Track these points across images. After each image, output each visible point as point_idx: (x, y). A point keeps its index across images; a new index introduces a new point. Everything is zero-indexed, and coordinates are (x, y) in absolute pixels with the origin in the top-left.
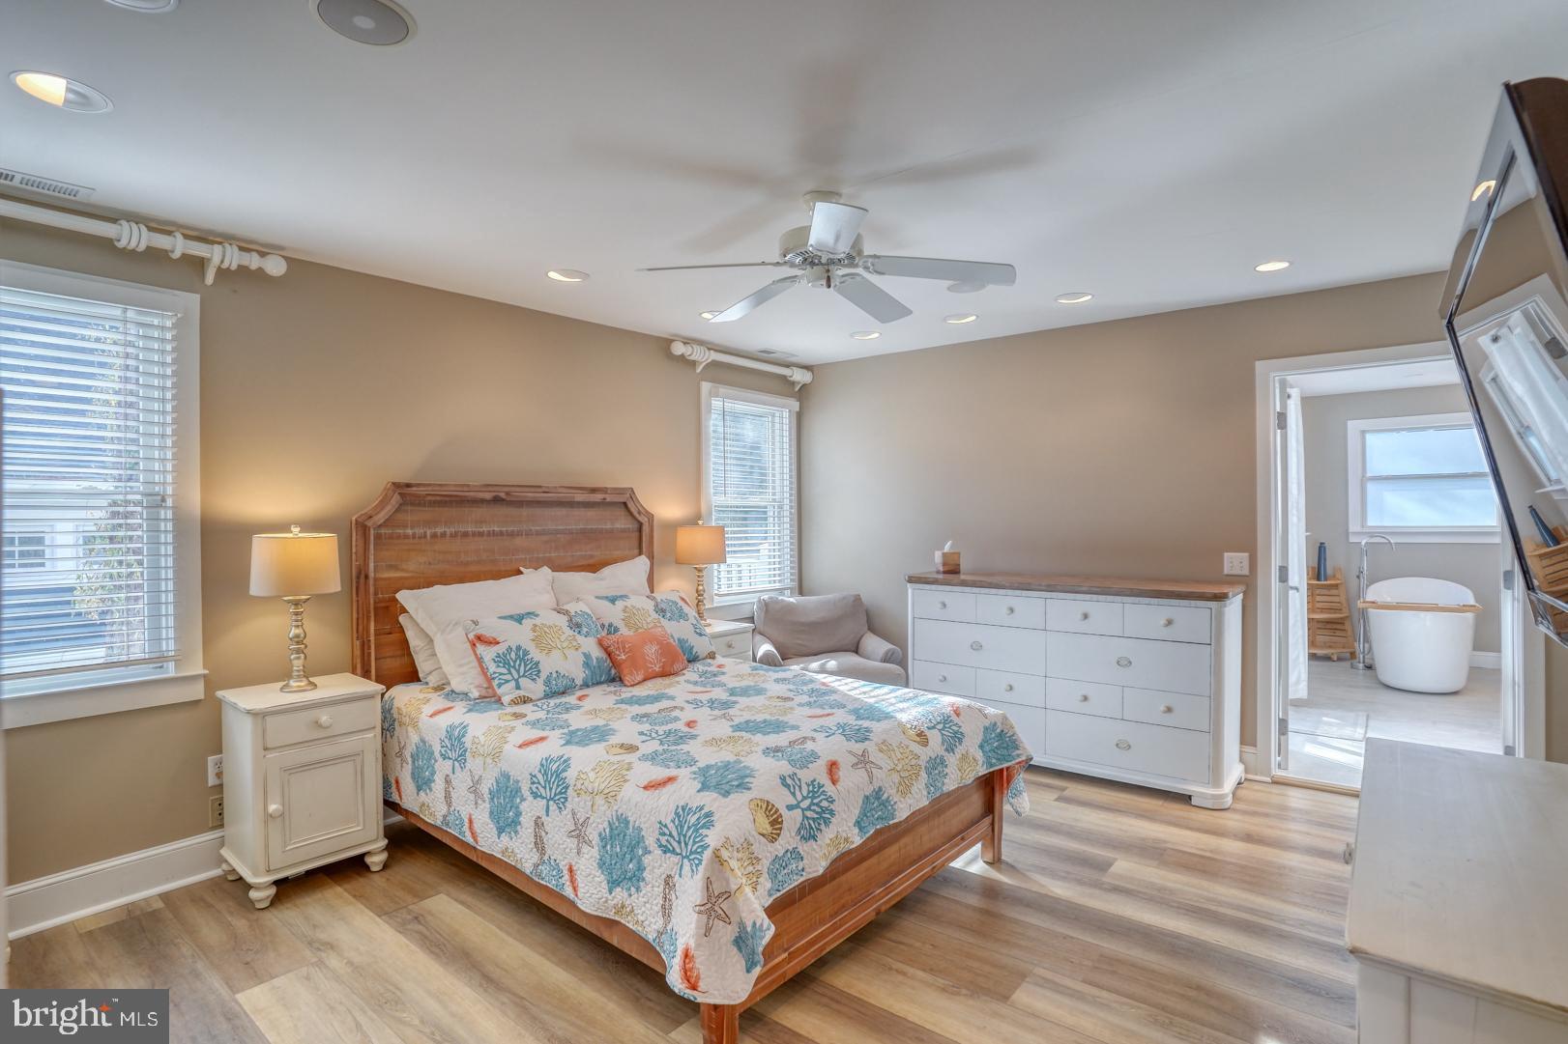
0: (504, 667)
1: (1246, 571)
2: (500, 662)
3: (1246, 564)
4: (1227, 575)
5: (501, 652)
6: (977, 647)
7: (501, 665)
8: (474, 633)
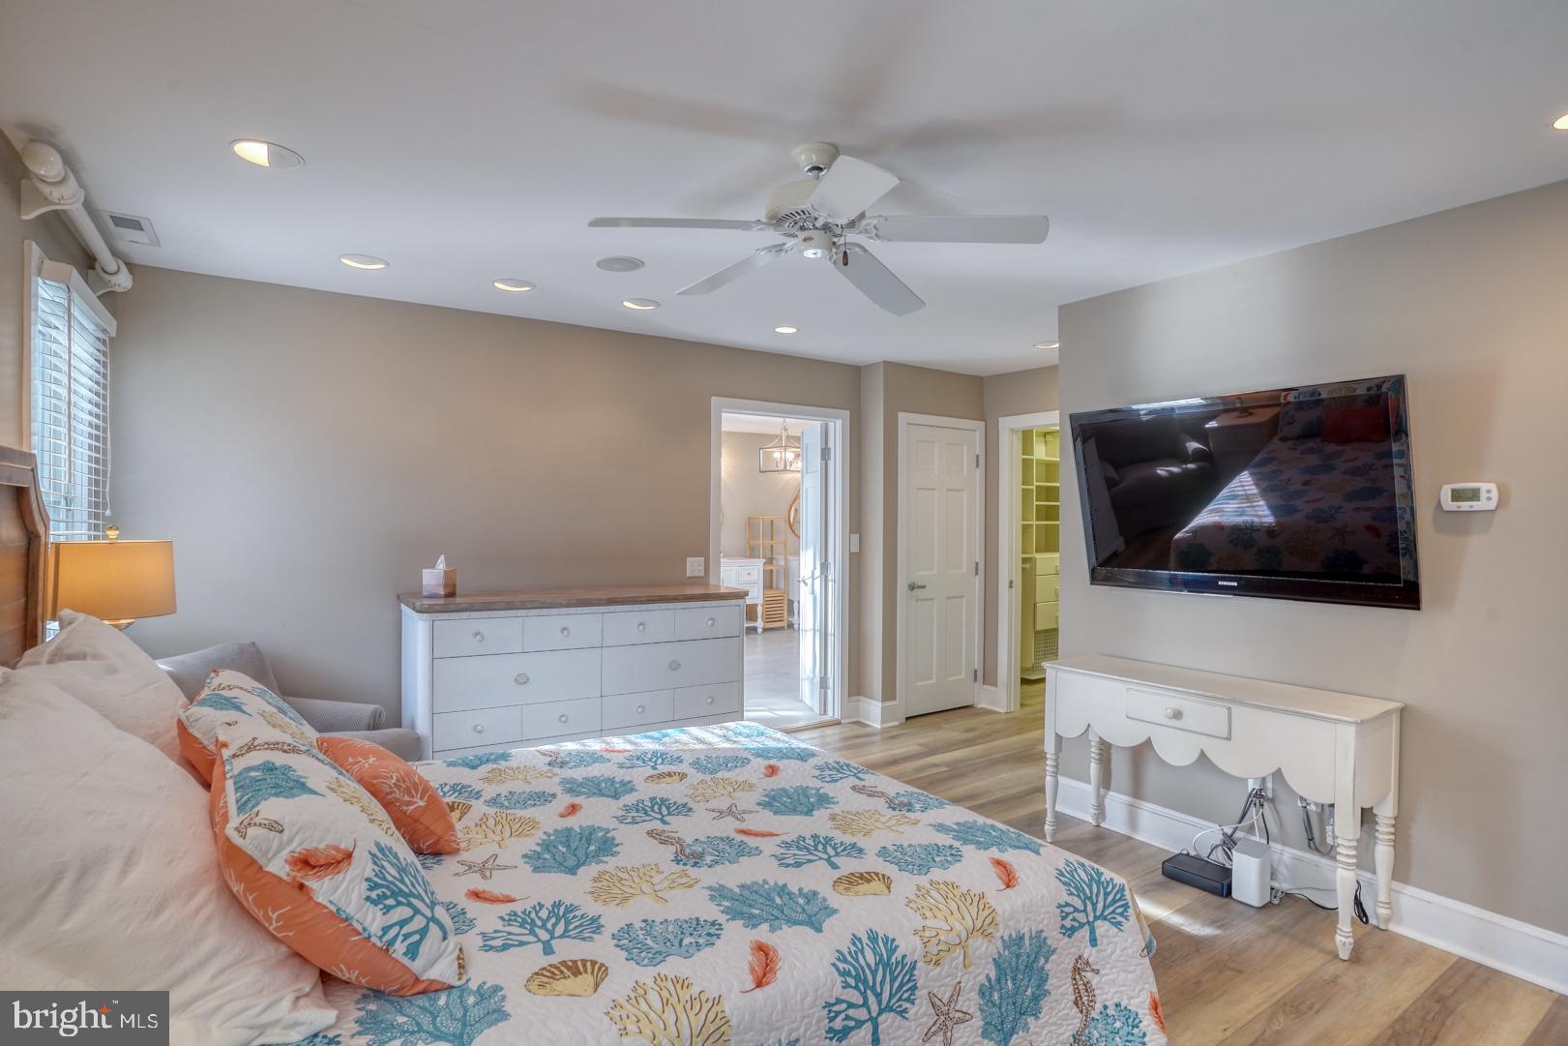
0: (399, 903)
1: (702, 574)
2: (385, 897)
3: (702, 568)
4: (689, 578)
5: (369, 873)
6: (522, 680)
7: (390, 902)
8: (285, 854)
